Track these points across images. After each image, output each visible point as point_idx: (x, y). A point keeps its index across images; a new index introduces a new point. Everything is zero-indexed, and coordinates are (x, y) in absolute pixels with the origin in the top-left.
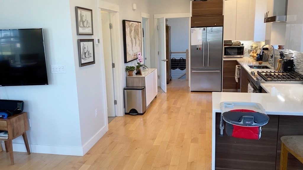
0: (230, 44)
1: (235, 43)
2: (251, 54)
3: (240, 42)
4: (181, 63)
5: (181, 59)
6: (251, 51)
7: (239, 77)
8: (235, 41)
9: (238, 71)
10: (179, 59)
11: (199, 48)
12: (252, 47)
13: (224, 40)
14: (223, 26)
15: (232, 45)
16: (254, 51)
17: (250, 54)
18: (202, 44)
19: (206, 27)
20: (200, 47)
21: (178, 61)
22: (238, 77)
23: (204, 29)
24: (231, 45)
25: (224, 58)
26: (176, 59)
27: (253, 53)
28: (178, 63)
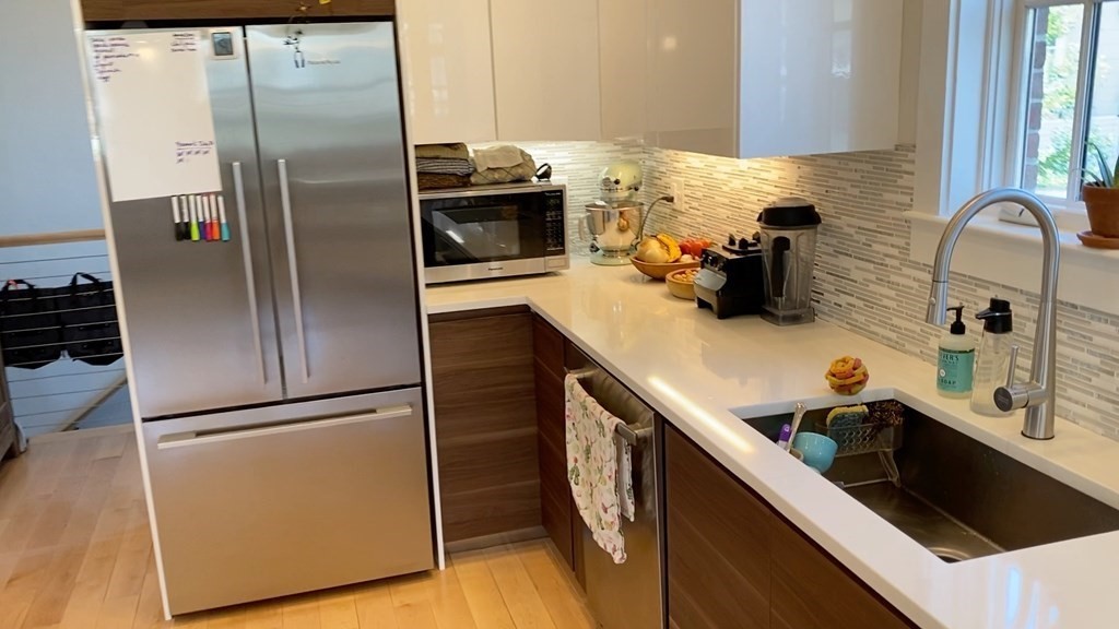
0: (460, 169)
1: (493, 158)
2: (610, 237)
3: (522, 152)
4: (81, 317)
5: (81, 281)
6: (607, 218)
7: (631, 509)
8: (484, 147)
9: (619, 460)
10: (67, 282)
11: (202, 226)
12: (610, 185)
13: (412, 141)
14: (391, 18)
15: (469, 175)
16: (627, 215)
17: (601, 241)
18: (219, 188)
19: (243, 23)
20: (198, 213)
21: (56, 304)
22: (623, 518)
23: (224, 48)
24: (464, 181)
25: (428, 286)
26: (41, 284)
27: (622, 230)
28: (58, 319)
